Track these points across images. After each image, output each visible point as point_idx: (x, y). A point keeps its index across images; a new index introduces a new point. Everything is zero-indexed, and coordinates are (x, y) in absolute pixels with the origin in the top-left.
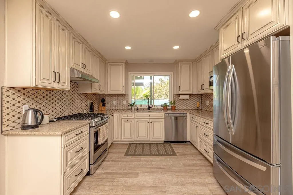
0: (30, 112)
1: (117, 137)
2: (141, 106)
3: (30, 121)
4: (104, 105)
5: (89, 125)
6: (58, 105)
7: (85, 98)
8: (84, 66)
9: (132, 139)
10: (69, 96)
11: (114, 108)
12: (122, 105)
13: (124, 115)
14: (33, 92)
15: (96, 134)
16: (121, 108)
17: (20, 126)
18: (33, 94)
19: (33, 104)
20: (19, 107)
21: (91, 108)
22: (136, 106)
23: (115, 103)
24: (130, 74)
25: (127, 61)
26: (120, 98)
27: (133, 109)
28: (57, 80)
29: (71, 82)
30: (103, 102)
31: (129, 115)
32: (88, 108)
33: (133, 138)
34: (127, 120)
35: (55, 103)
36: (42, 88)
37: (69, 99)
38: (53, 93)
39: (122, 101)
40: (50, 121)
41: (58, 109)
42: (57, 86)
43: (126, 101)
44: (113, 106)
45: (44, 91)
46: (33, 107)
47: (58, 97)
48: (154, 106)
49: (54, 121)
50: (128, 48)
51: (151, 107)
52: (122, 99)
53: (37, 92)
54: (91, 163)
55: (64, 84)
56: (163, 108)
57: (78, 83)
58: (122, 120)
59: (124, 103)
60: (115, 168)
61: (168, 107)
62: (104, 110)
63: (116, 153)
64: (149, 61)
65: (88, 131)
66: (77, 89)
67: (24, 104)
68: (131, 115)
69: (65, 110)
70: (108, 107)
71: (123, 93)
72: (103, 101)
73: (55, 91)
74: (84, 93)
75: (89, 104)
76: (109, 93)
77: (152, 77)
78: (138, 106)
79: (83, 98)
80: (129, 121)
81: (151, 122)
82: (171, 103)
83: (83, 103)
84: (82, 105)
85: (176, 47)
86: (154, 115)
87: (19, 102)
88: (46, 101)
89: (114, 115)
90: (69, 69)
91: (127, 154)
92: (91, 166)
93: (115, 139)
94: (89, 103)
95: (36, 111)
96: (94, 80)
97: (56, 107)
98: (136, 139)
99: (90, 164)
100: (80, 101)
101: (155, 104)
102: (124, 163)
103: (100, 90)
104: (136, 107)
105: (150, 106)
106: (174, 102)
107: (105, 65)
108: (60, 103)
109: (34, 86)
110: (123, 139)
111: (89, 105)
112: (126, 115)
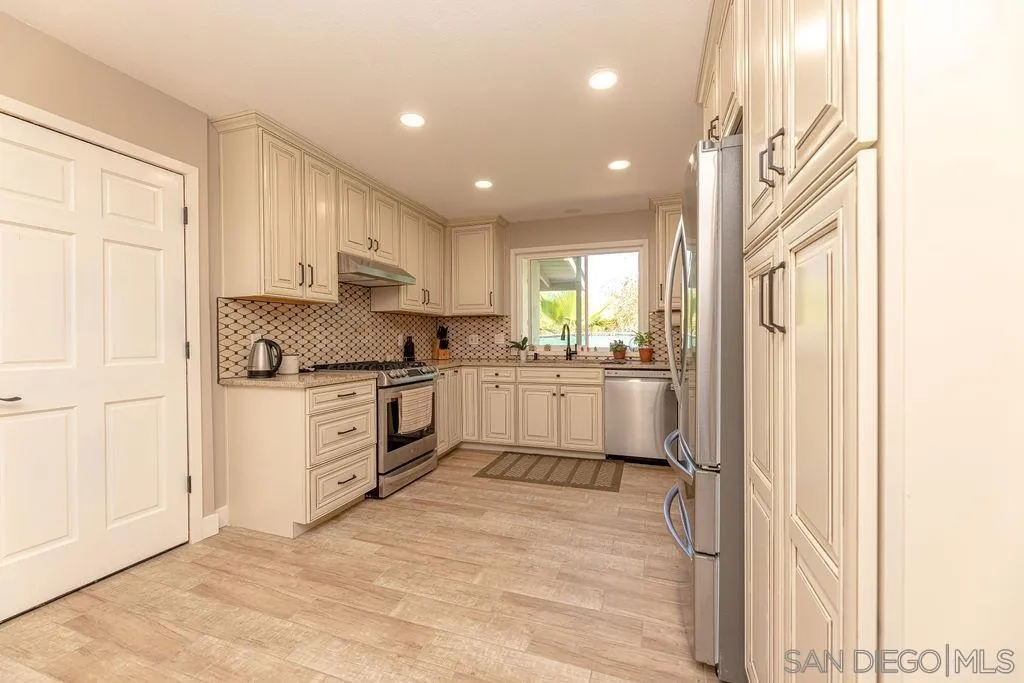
0: (262, 347)
1: (471, 431)
2: (548, 348)
3: (261, 364)
4: (444, 345)
5: (374, 382)
6: (319, 337)
7: (391, 324)
8: (373, 244)
9: (512, 441)
10: (346, 318)
11: (471, 354)
12: (493, 346)
13: (487, 373)
14: (269, 308)
15: (394, 408)
16: (490, 354)
17: (245, 373)
18: (269, 313)
19: (269, 332)
20: (245, 337)
21: (409, 349)
22: (532, 348)
23: (474, 340)
24: (516, 255)
25: (500, 217)
26: (487, 326)
27: (523, 358)
28: (308, 282)
29: (342, 284)
30: (442, 338)
31: (503, 372)
32: (398, 350)
33: (513, 437)
34: (497, 387)
35: (314, 333)
36: (286, 299)
37: (347, 326)
38: (310, 311)
39: (492, 334)
40: (302, 371)
41: (320, 346)
42: (309, 294)
43: (503, 334)
44: (469, 349)
45: (290, 306)
46: (270, 337)
47: (320, 321)
48: (585, 350)
49: (308, 371)
50: (484, 184)
51: (576, 353)
52: (493, 328)
53: (276, 309)
54: (380, 472)
55: (324, 290)
56: (611, 354)
57: (370, 287)
58: (485, 386)
59: (500, 339)
60: (438, 496)
61: (629, 353)
62: (444, 358)
63: (460, 468)
64: (568, 211)
65: (374, 395)
66: (368, 301)
67: (253, 332)
68: (507, 374)
69: (337, 349)
70: (457, 351)
71: (490, 311)
72: (442, 333)
73: (313, 307)
74: (388, 312)
75: (401, 342)
76: (456, 312)
77: (583, 259)
78: (540, 351)
79: (384, 324)
80: (504, 389)
81: (563, 395)
82: (640, 339)
83: (384, 337)
84: (380, 341)
85: (619, 165)
86: (570, 374)
87: (245, 327)
88: (295, 328)
89: (464, 370)
90: (335, 256)
91: (482, 474)
92: (381, 477)
93: (466, 438)
94: (400, 337)
95: (270, 344)
96: (400, 278)
97: (316, 342)
98: (522, 442)
99: (378, 474)
100: (376, 330)
101: (591, 345)
102: (463, 489)
103: (426, 301)
104: (533, 353)
105: (573, 349)
106: (650, 335)
107: (444, 237)
108: (326, 333)
109: (263, 294)
110: (485, 439)
111: (401, 344)
112: (492, 371)
